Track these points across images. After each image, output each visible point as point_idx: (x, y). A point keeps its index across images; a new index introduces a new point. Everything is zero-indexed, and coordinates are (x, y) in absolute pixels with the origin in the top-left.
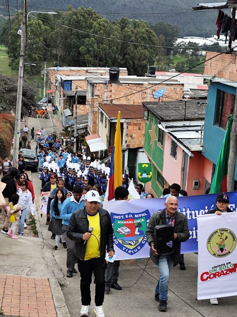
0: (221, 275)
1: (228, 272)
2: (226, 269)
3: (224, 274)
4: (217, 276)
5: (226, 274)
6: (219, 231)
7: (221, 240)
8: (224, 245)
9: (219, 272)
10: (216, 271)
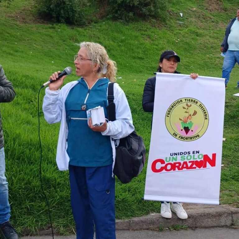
0: (183, 168)
1: (194, 166)
2: (192, 160)
3: (187, 168)
4: (176, 168)
5: (191, 167)
6: (184, 101)
7: (187, 115)
8: (191, 123)
9: (180, 163)
10: (176, 160)
